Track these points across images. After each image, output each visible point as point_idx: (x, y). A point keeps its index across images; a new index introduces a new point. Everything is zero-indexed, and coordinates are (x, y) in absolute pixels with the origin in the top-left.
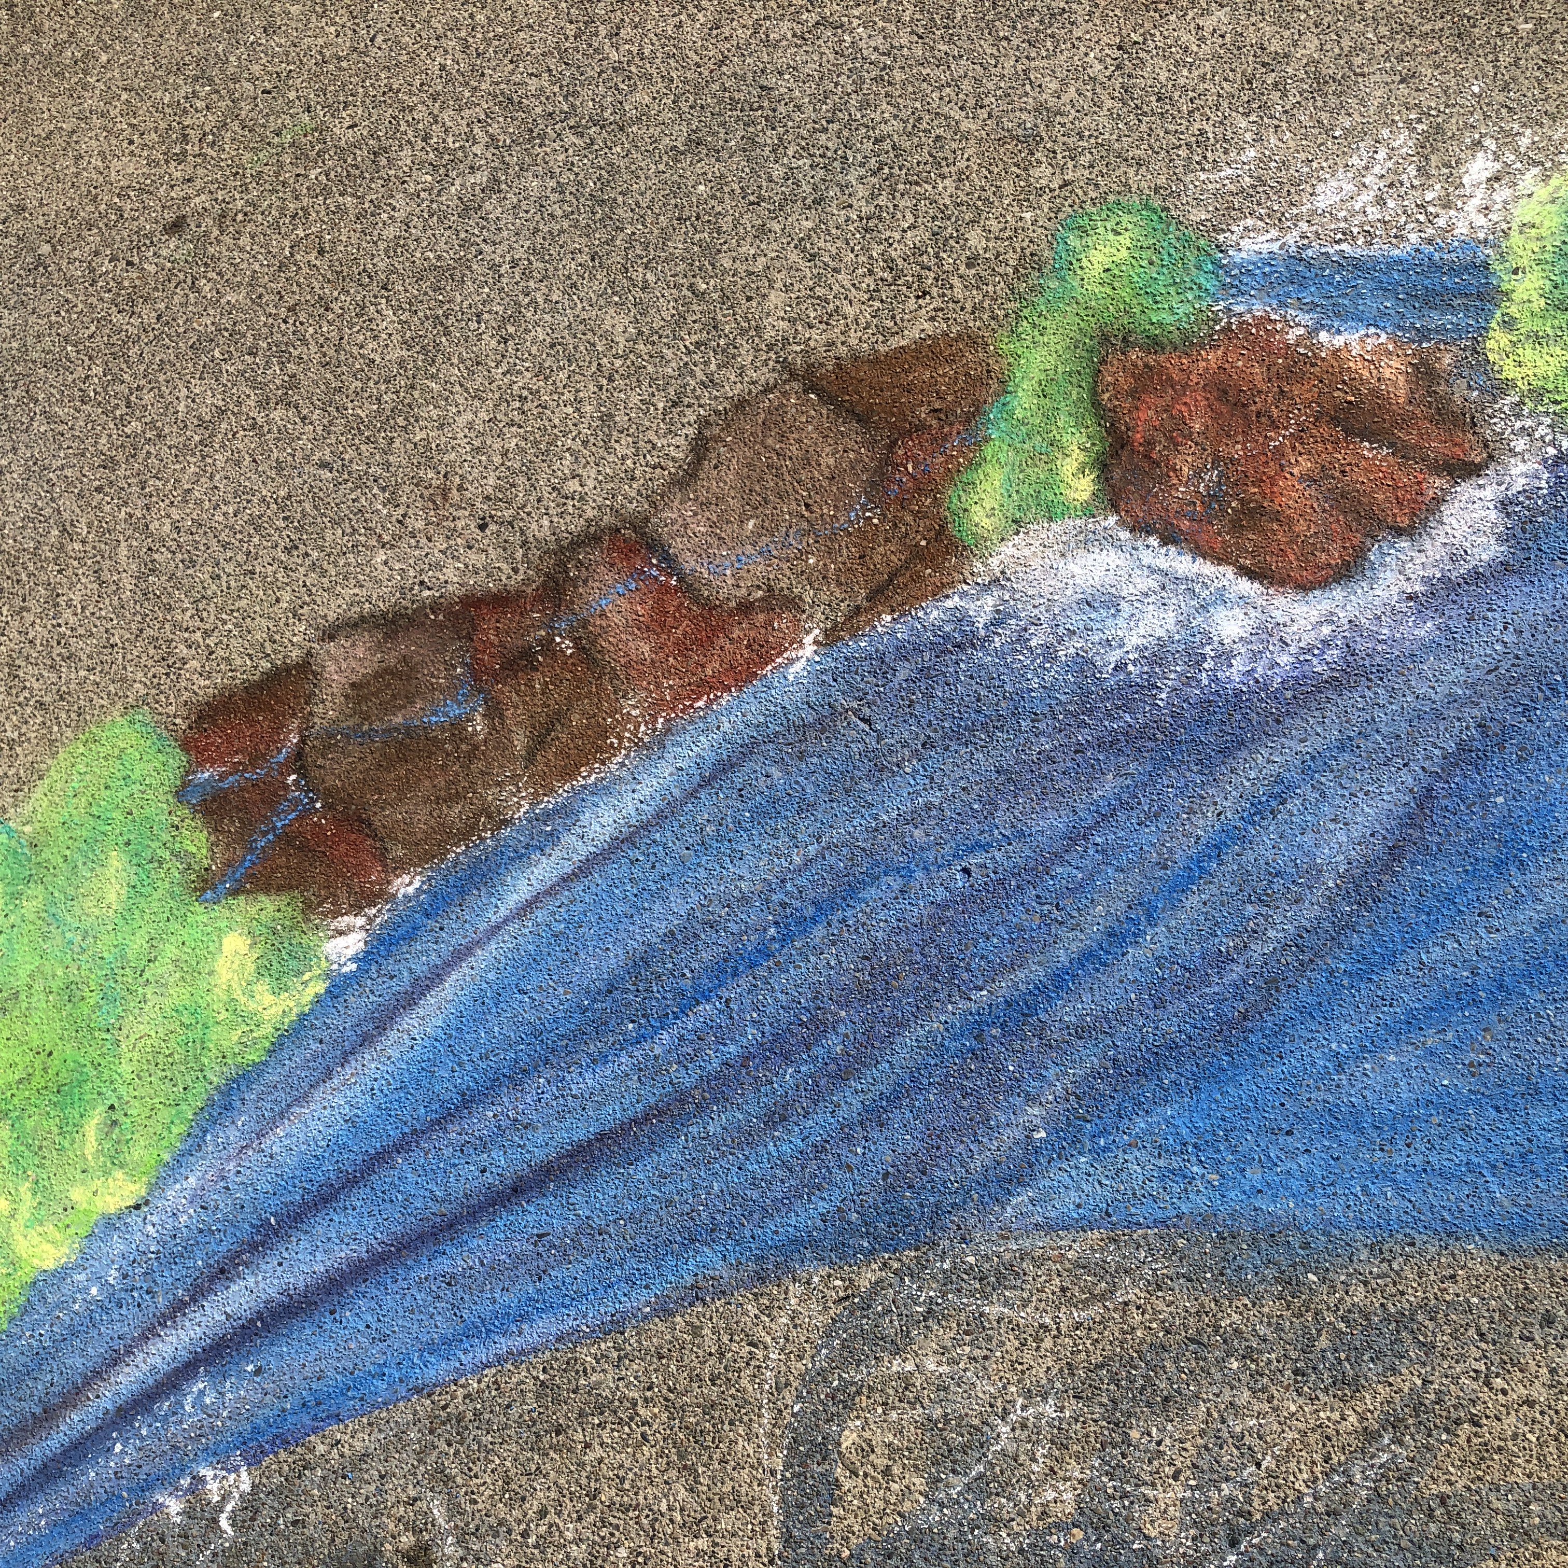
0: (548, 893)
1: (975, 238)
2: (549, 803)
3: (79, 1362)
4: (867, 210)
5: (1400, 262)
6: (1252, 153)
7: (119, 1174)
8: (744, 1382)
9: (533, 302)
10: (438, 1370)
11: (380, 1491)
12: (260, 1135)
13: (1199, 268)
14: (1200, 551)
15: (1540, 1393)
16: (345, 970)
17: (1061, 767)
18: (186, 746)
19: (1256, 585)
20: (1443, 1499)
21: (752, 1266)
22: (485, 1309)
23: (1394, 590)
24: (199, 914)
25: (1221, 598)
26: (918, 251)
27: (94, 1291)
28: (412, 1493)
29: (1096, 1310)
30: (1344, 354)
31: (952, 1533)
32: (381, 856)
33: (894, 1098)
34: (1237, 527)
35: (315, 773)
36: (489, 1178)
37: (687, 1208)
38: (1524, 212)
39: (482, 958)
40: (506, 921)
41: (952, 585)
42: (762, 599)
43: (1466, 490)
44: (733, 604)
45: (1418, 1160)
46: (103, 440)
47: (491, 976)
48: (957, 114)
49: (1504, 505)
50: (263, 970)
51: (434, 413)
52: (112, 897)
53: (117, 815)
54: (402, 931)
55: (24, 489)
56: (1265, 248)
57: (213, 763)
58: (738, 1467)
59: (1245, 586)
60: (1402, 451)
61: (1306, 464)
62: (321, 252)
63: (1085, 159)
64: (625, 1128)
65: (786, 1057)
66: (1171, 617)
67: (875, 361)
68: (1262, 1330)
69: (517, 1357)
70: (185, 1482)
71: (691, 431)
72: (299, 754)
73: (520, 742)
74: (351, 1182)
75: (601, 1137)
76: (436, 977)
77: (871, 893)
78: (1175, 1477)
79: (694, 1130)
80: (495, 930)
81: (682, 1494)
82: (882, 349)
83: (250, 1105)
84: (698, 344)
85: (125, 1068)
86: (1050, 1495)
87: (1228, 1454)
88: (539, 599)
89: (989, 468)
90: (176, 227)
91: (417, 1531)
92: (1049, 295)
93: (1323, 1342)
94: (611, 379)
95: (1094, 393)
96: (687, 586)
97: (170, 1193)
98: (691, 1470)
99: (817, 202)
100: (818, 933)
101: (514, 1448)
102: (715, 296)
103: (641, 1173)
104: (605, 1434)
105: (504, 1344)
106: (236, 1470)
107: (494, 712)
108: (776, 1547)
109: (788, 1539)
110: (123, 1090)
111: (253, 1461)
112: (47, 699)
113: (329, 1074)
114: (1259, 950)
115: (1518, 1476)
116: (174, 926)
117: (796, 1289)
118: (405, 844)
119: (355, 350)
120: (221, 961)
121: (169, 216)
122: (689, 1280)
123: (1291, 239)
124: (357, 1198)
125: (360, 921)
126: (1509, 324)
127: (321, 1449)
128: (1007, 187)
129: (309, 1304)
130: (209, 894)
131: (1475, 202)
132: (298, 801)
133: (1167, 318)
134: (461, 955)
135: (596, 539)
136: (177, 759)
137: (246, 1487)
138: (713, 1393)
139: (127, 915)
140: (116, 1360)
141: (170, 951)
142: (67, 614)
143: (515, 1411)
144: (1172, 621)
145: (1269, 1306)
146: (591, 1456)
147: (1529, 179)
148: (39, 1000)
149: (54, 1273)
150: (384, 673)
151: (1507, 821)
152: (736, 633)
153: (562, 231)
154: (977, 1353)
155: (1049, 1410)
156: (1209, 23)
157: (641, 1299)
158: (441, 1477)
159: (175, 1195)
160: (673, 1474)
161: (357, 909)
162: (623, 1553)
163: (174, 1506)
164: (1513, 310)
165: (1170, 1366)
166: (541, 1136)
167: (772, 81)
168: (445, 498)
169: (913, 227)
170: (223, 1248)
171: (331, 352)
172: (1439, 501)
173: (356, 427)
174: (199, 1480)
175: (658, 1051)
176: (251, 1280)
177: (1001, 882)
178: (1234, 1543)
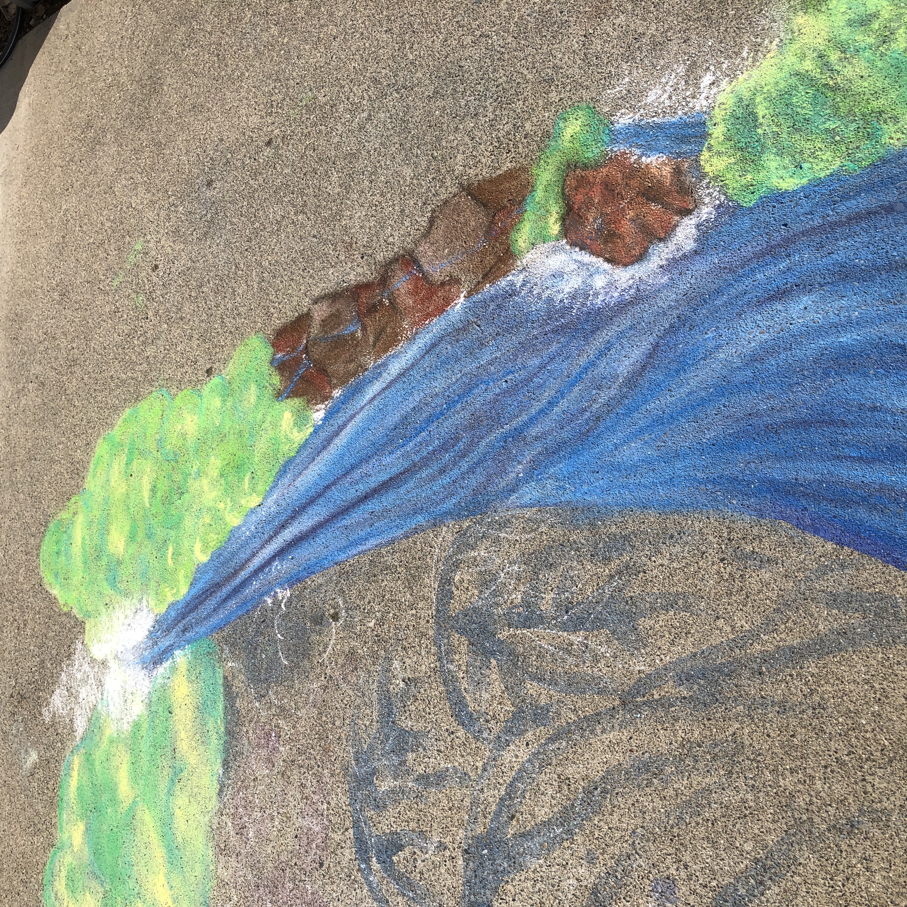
0: (378, 394)
1: (528, 125)
2: (379, 362)
3: (244, 556)
4: (492, 117)
5: (674, 124)
6: (627, 79)
7: (254, 495)
8: (428, 560)
9: (381, 165)
10: (342, 557)
11: (325, 596)
12: (294, 481)
13: (603, 132)
14: (593, 253)
15: (666, 562)
16: (319, 423)
17: (539, 341)
18: (273, 346)
19: (610, 265)
20: (631, 598)
21: (433, 521)
22: (356, 537)
23: (656, 264)
24: (277, 405)
25: (597, 271)
26: (508, 133)
27: (248, 533)
28: (334, 596)
29: (532, 535)
30: (650, 166)
31: (485, 609)
32: (329, 383)
33: (477, 464)
34: (606, 242)
35: (311, 353)
36: (359, 494)
37: (414, 502)
38: (721, 98)
39: (358, 418)
40: (366, 405)
41: (510, 271)
42: (449, 280)
43: (686, 221)
44: (439, 283)
45: (637, 481)
46: (248, 231)
47: (361, 424)
48: (525, 72)
49: (698, 226)
50: (295, 424)
51: (349, 213)
52: (252, 401)
53: (253, 371)
54: (335, 410)
55: (224, 251)
56: (627, 122)
57: (281, 351)
58: (424, 587)
59: (607, 266)
60: (666, 206)
61: (632, 213)
62: (314, 150)
63: (568, 88)
64: (398, 476)
65: (447, 450)
66: (580, 280)
67: (491, 181)
68: (583, 541)
69: (364, 552)
70: (272, 593)
71: (429, 214)
72: (306, 347)
73: (371, 339)
74: (319, 495)
75: (391, 479)
76: (345, 425)
77: (476, 391)
78: (552, 591)
79: (418, 476)
80: (362, 408)
81: (409, 596)
82: (494, 175)
83: (291, 470)
84: (433, 179)
85: (256, 459)
86: (514, 596)
87: (568, 583)
88: (379, 285)
89: (525, 223)
90: (269, 143)
91: (335, 608)
92: (551, 148)
93: (601, 545)
94: (404, 196)
95: (563, 189)
96: (425, 277)
97: (269, 501)
98: (411, 588)
99: (475, 115)
100: (459, 406)
101: (362, 581)
102: (440, 158)
103: (402, 490)
104: (388, 577)
105: (360, 548)
106: (286, 589)
107: (364, 329)
108: (434, 613)
109: (438, 611)
110: (255, 467)
111: (291, 587)
112: (233, 330)
113: (314, 459)
114: (596, 406)
115: (655, 590)
116: (270, 410)
117: (445, 529)
118: (336, 378)
119: (324, 190)
120: (283, 421)
121: (267, 139)
122: (414, 526)
123: (637, 117)
124: (321, 501)
125: (323, 406)
126: (710, 149)
127: (309, 583)
128: (541, 103)
129: (307, 536)
130: (280, 398)
131: (704, 95)
132: (306, 363)
133: (590, 155)
134: (352, 417)
135: (397, 260)
136: (271, 350)
137: (289, 595)
138: (419, 563)
139: (256, 407)
140: (254, 555)
141: (269, 418)
142: (238, 298)
143: (363, 570)
144: (580, 281)
145: (586, 533)
146: (383, 584)
147: (724, 84)
148: (232, 437)
149: (237, 528)
150: (332, 315)
151: (683, 355)
152: (440, 294)
153: (391, 135)
154: (497, 549)
155: (516, 568)
156: (617, 21)
157: (400, 533)
158: (342, 591)
159: (270, 501)
160: (406, 589)
161: (322, 402)
162: (391, 615)
163: (269, 601)
164: (712, 142)
165: (553, 554)
166: (373, 479)
167: (463, 63)
168: (351, 247)
169: (507, 123)
170: (283, 519)
171: (317, 191)
172: (676, 226)
173: (325, 220)
174: (276, 593)
175: (408, 449)
176: (291, 528)
177: (516, 385)
178: (567, 612)
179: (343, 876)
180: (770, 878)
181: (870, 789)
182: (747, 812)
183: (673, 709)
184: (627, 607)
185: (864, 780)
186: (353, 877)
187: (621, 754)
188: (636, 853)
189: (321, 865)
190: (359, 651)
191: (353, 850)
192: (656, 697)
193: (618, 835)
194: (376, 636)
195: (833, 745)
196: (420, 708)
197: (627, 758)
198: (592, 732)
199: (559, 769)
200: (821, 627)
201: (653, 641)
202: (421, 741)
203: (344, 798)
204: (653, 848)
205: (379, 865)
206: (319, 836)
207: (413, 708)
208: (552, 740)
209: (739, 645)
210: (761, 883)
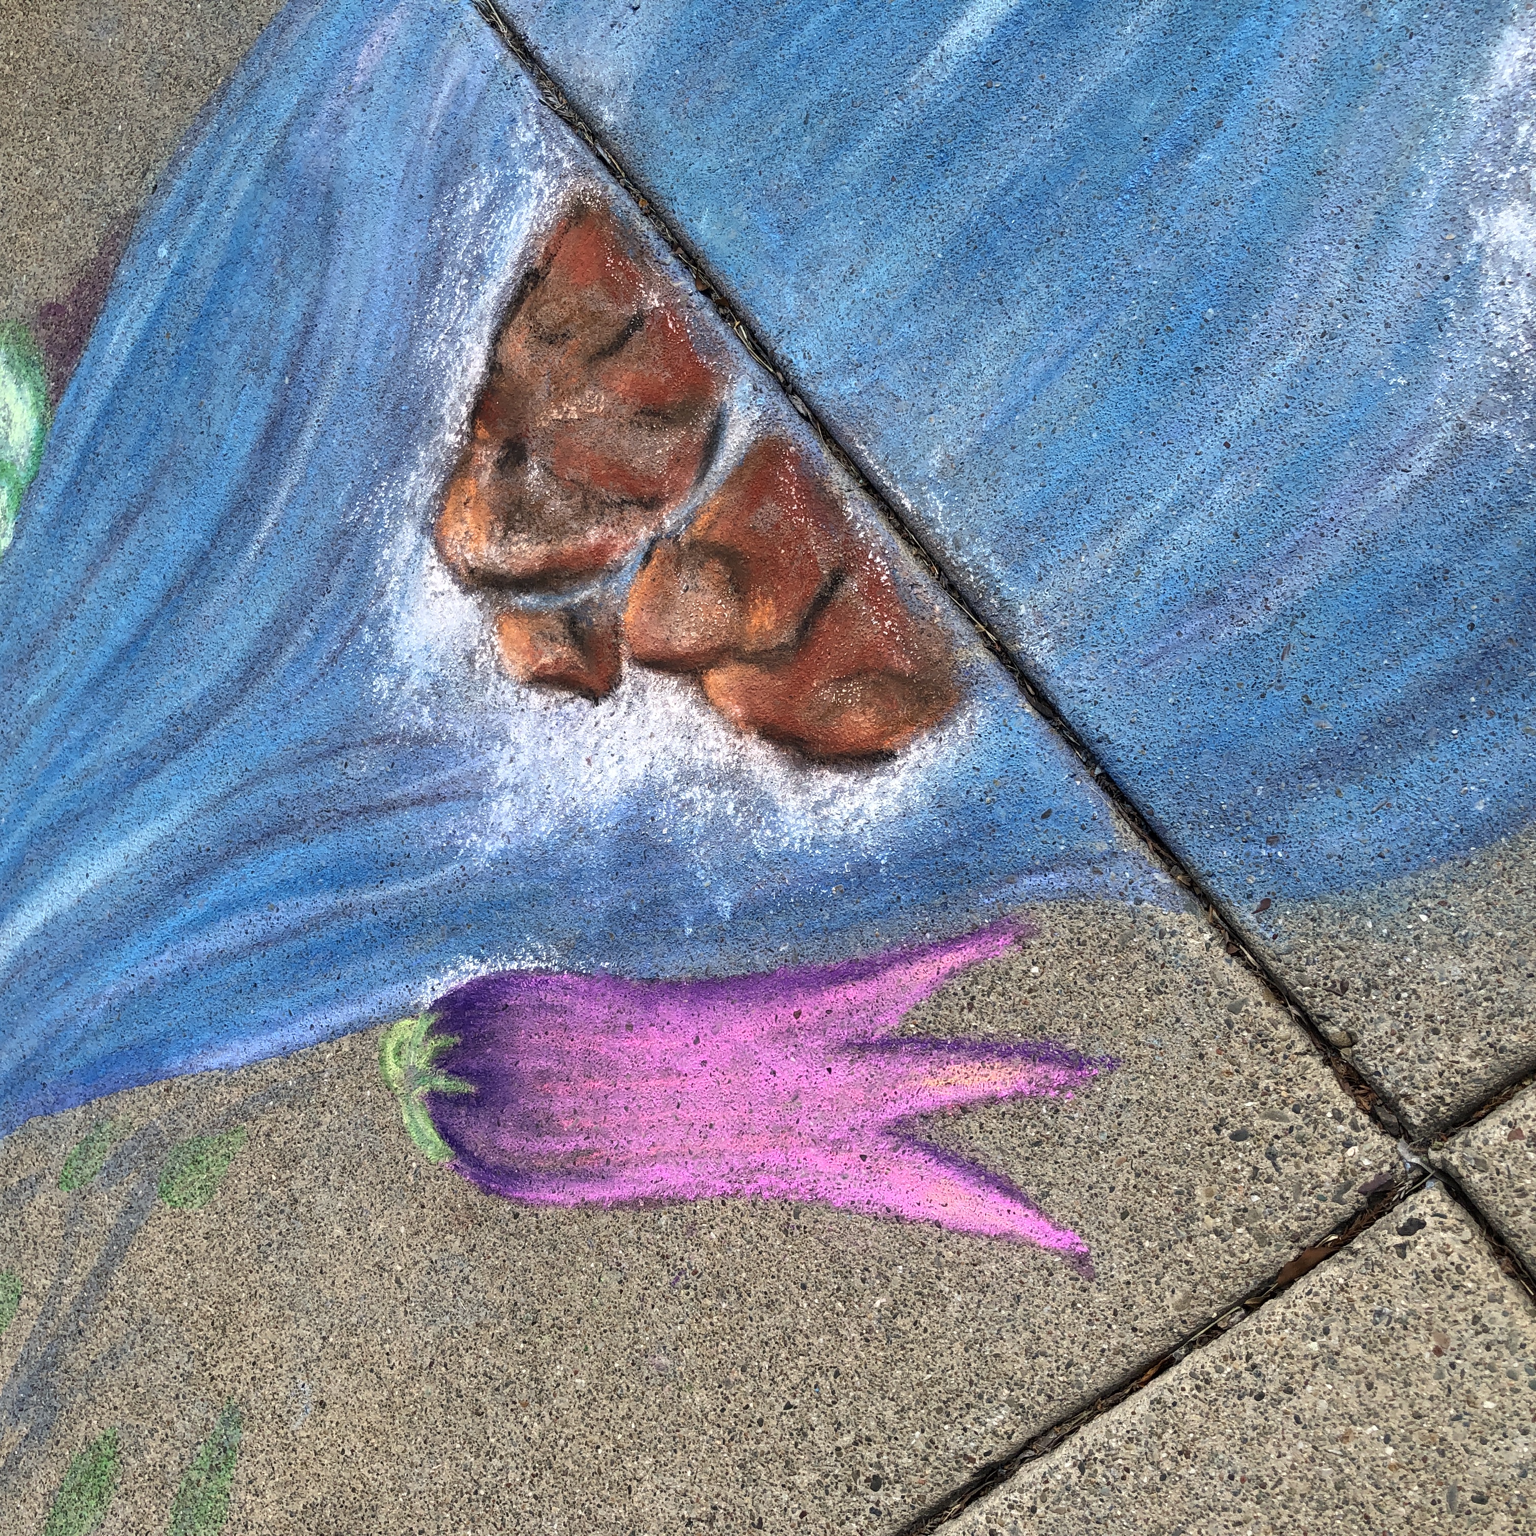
181: (221, 1385)
183: (22, 1463)
195: (172, 1362)
209: (50, 1314)
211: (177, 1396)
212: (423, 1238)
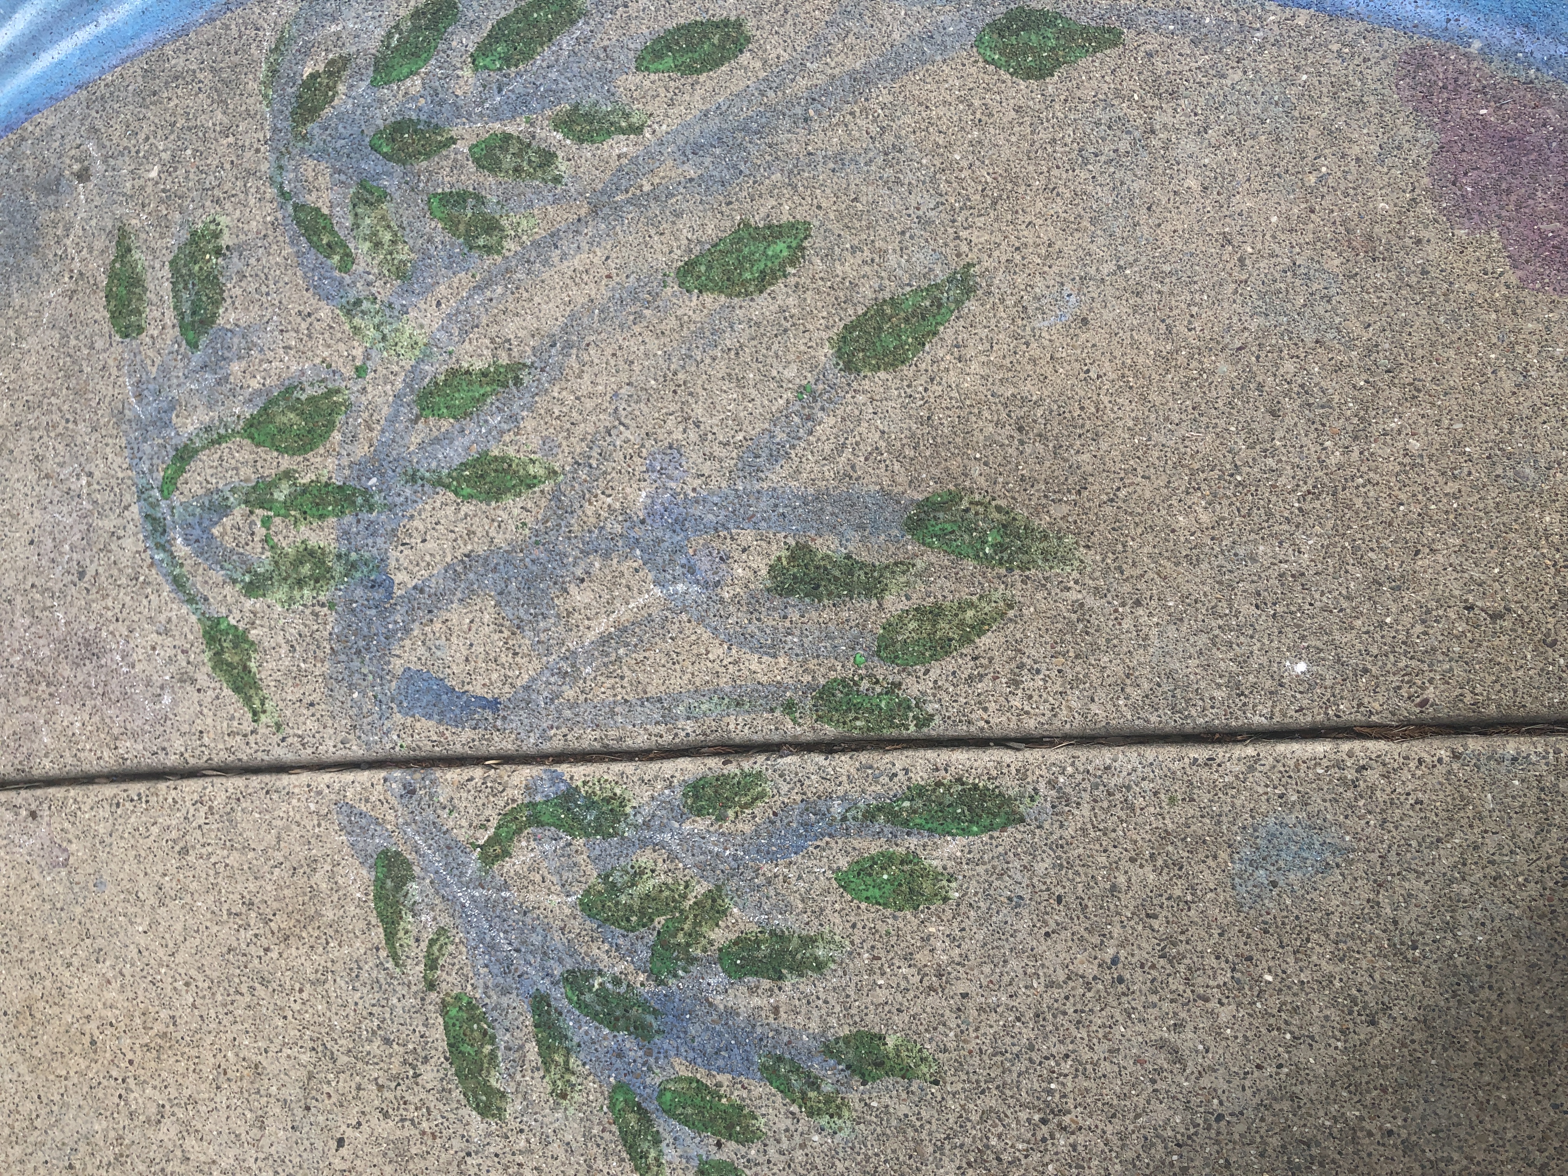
8: (252, 50)
11: (61, 145)
20: (605, 48)
28: (78, 141)
31: (359, 112)
81: (220, 116)
91: (81, 161)
98: (225, 102)
101: (131, 107)
104: (179, 91)
108: (268, 134)
127: (30, 129)
138: (236, 59)
143: (131, 88)
146: (172, 104)
160: (215, 106)
162: (189, 152)
178: (500, 91)
179: (123, 581)
180: (823, 409)
181: (964, 248)
182: (788, 325)
183: (674, 200)
184: (599, 64)
185: (958, 238)
186: (142, 579)
187: (593, 285)
188: (621, 423)
189: (82, 575)
190: (133, 222)
191: (141, 536)
192: (647, 188)
193: (589, 404)
194: (164, 191)
195: (913, 201)
196: (252, 288)
197: (603, 289)
198: (546, 263)
199: (493, 330)
200: (896, 35)
201: (641, 106)
202: (255, 339)
203: (119, 460)
204: (645, 410)
205: (188, 549)
206: (75, 530)
207: (237, 291)
208: (478, 288)
209: (774, 85)
210: (809, 418)
211: (903, 233)
212: (1294, 238)
